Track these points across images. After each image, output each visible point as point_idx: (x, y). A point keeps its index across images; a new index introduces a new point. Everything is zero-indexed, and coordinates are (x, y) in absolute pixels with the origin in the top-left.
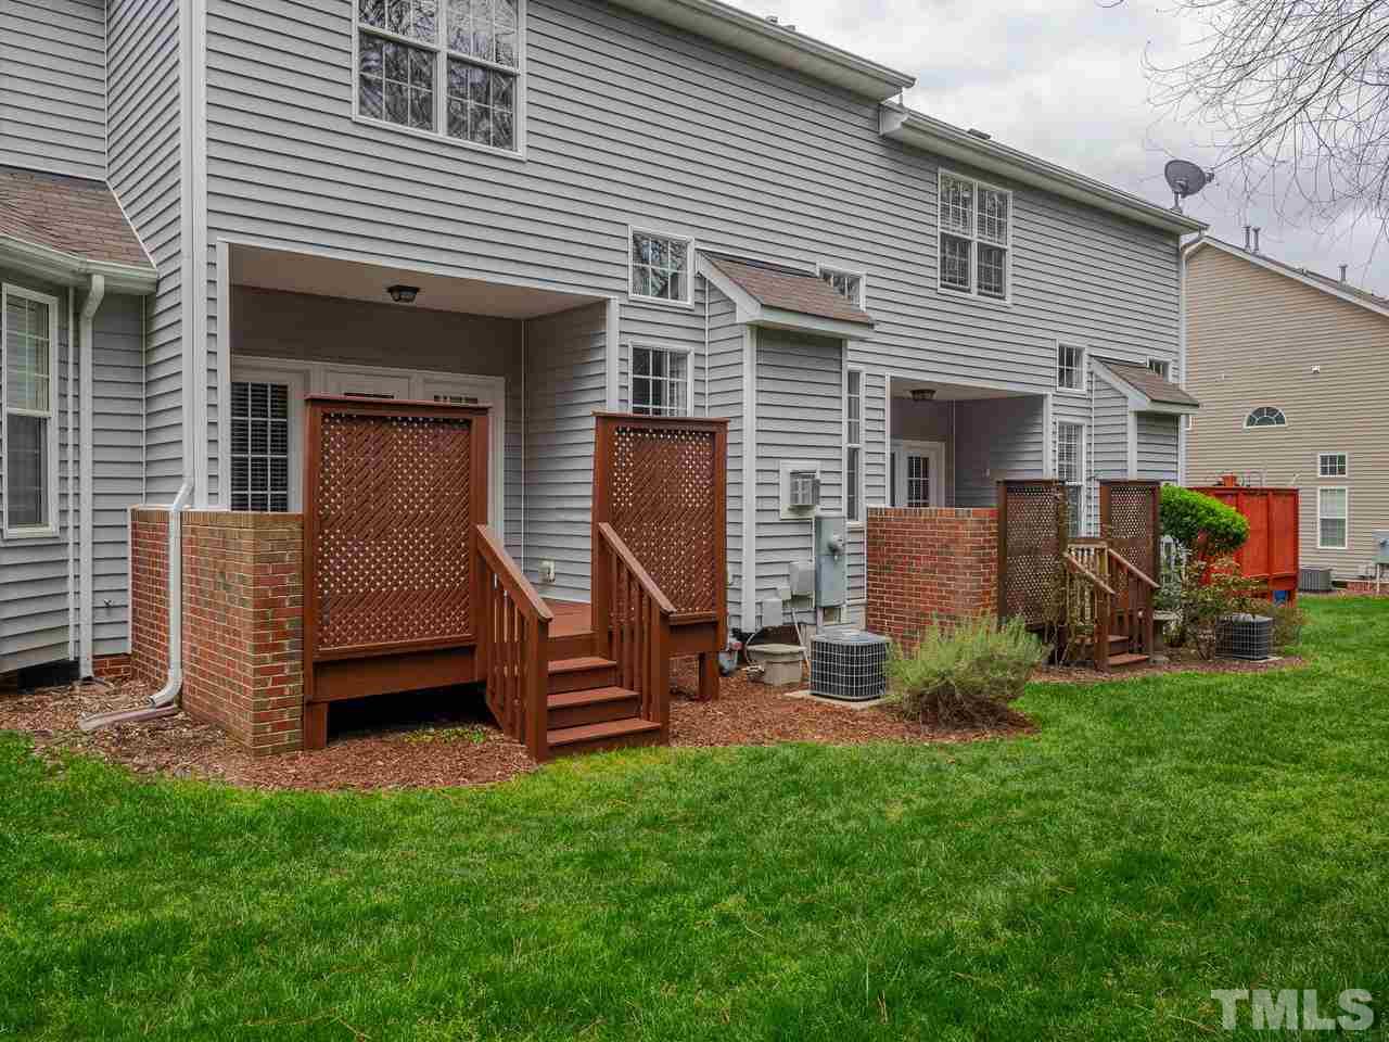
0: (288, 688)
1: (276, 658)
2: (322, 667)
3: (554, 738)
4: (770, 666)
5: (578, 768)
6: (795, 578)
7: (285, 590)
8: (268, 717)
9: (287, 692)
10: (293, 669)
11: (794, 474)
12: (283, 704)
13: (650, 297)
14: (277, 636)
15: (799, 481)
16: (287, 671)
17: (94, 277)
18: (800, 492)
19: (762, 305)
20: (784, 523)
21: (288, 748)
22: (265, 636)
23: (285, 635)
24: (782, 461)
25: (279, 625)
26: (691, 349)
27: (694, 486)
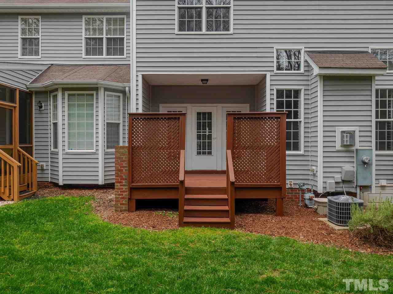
0: (124, 194)
1: (121, 185)
2: (132, 190)
3: (186, 220)
4: (318, 206)
5: (188, 231)
6: (343, 174)
7: (124, 167)
8: (119, 201)
9: (124, 195)
10: (126, 189)
11: (343, 132)
12: (123, 198)
13: (284, 71)
14: (121, 179)
15: (345, 135)
16: (124, 189)
17: (126, 87)
18: (345, 139)
19: (320, 67)
20: (338, 151)
21: (125, 210)
22: (118, 179)
23: (123, 179)
24: (337, 127)
25: (121, 176)
26: (303, 88)
27: (271, 137)
